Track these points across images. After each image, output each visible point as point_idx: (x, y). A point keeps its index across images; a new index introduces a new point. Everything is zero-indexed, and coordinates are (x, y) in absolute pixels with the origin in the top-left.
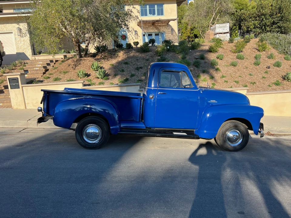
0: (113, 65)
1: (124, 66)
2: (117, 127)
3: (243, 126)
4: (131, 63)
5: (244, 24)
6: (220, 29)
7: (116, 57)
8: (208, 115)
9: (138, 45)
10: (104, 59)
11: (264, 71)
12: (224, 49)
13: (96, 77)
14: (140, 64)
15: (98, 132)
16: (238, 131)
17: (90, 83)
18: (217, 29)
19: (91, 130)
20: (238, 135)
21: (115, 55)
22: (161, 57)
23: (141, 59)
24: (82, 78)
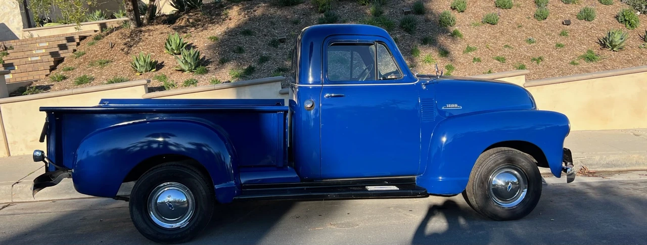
0: (216, 39)
1: (242, 39)
2: (232, 184)
3: (525, 159)
4: (259, 30)
7: (223, 20)
8: (444, 139)
10: (194, 26)
11: (559, 32)
13: (178, 69)
14: (278, 34)
16: (516, 172)
17: (162, 84)
19: (169, 197)
20: (516, 180)
21: (219, 15)
22: (325, 15)
23: (281, 21)
24: (144, 72)
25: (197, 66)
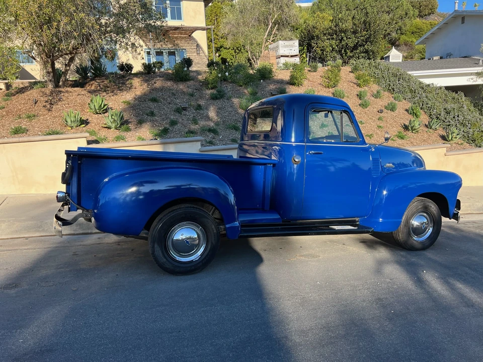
0: (128, 103)
1: (152, 105)
4: (164, 99)
5: (317, 44)
6: (286, 49)
7: (130, 88)
9: (161, 67)
10: (105, 91)
11: (378, 117)
12: (309, 80)
13: (106, 126)
14: (180, 102)
17: (94, 138)
18: (280, 48)
20: (426, 221)
21: (124, 83)
22: (217, 91)
23: (180, 93)
24: (74, 127)
25: (122, 124)
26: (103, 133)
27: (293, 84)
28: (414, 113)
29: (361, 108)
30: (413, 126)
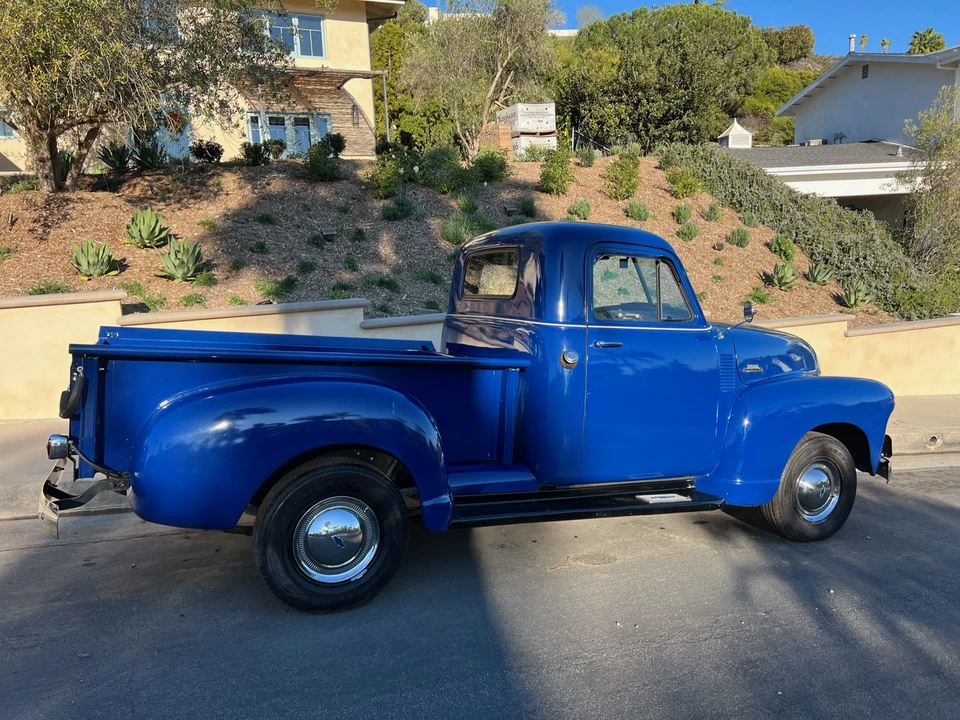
0: (212, 226)
1: (262, 230)
4: (286, 217)
5: (590, 111)
6: (530, 120)
7: (215, 194)
8: (746, 423)
9: (281, 151)
10: (163, 199)
12: (578, 184)
13: (163, 274)
14: (321, 225)
15: (357, 526)
16: (827, 469)
17: (138, 299)
18: (520, 118)
19: (329, 523)
21: (202, 184)
22: (397, 203)
23: (320, 205)
24: (95, 276)
25: (198, 270)
26: (158, 289)
27: (548, 191)
28: (781, 250)
29: (681, 240)
30: (782, 277)
